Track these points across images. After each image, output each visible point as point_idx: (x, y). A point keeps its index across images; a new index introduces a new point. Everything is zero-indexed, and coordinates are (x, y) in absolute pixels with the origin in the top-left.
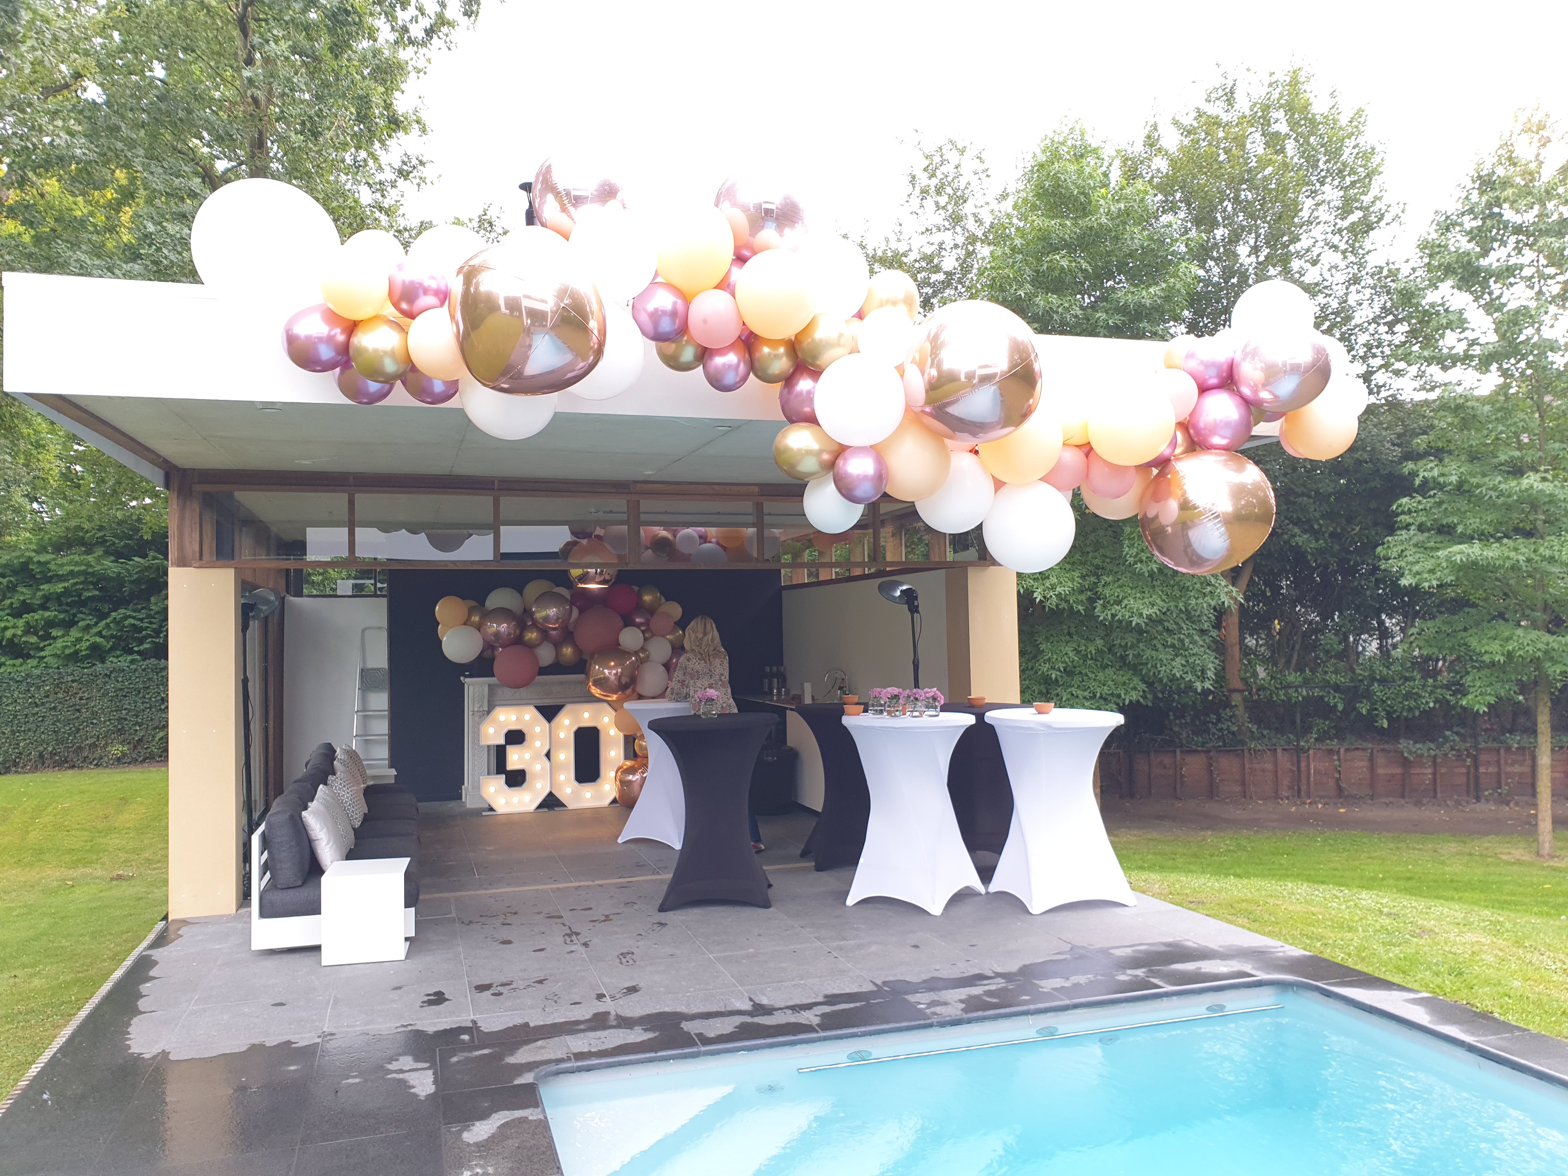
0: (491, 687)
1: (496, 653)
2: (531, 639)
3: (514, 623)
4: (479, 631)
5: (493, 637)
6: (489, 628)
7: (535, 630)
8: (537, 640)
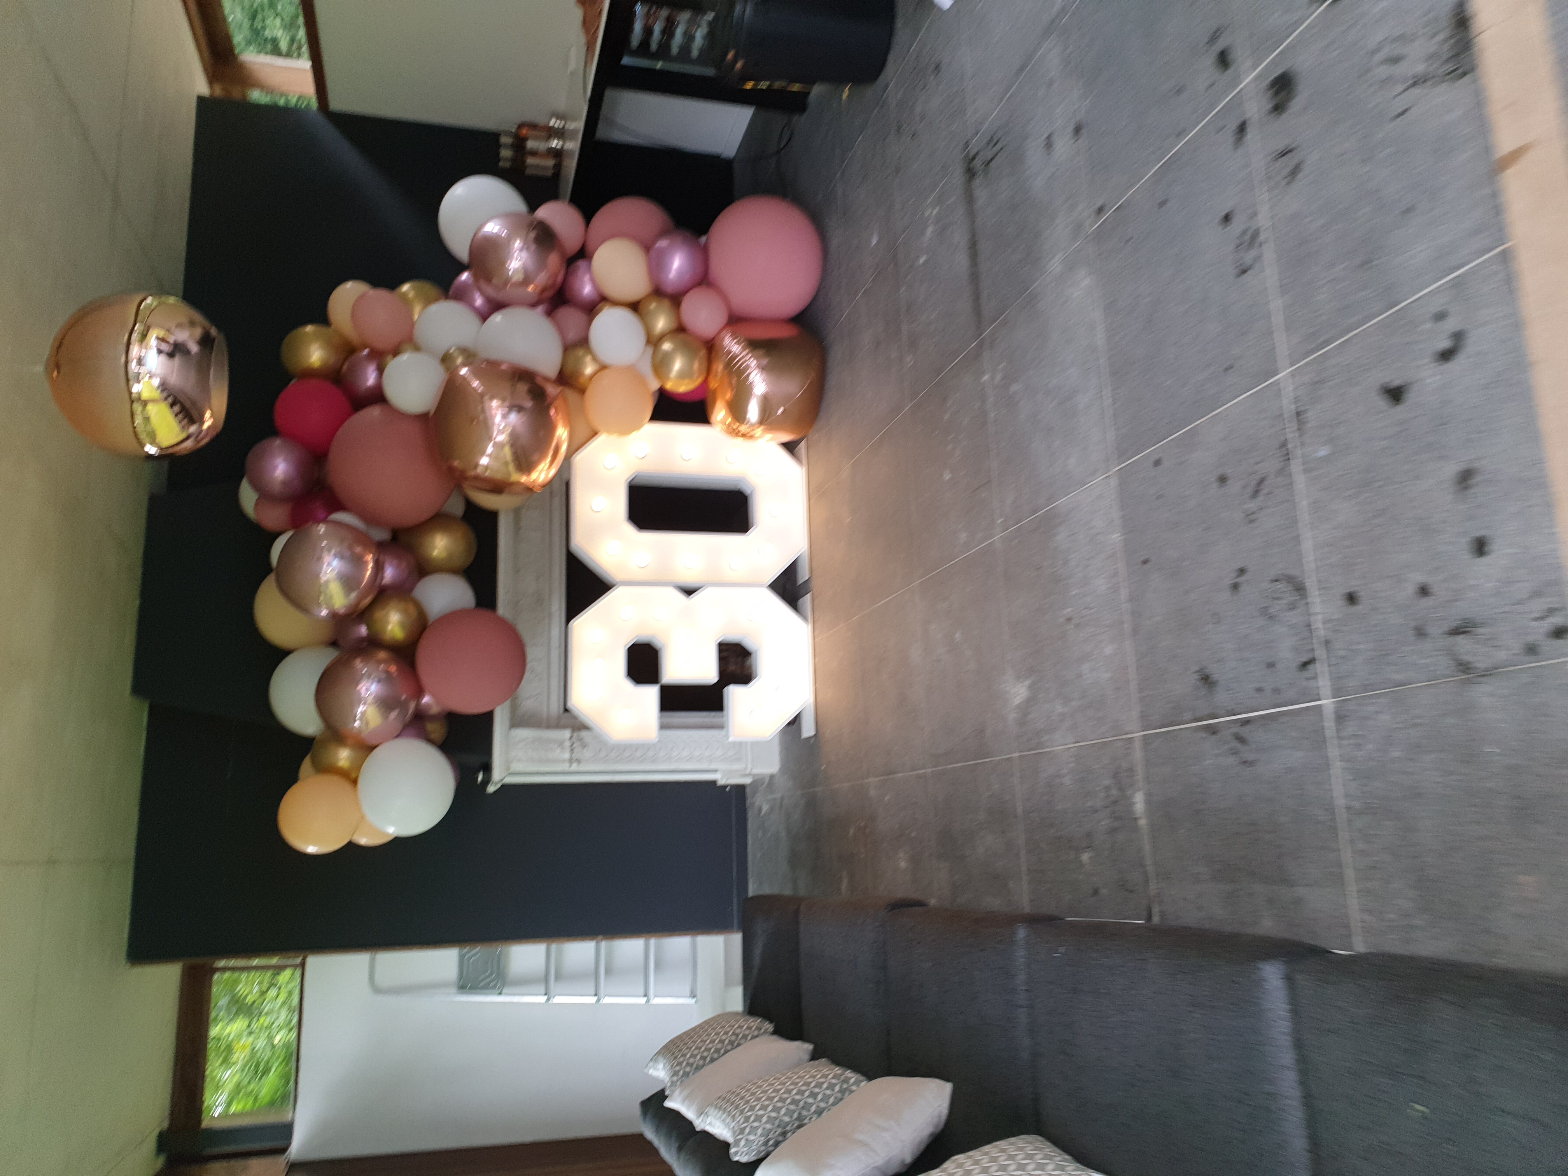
0: (518, 721)
1: (435, 710)
2: (402, 625)
3: (358, 663)
4: (375, 747)
5: (393, 715)
6: (367, 723)
7: (378, 614)
8: (405, 612)
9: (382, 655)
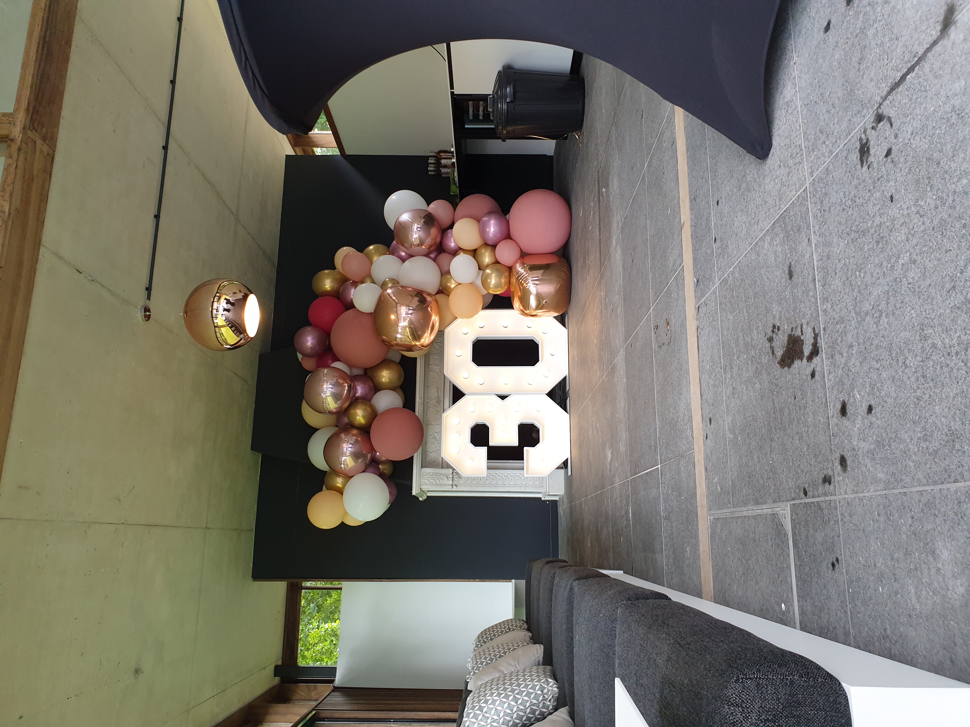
0: (423, 465)
2: (364, 417)
3: (343, 435)
4: (353, 477)
5: (360, 460)
6: (348, 466)
7: (352, 411)
8: (365, 410)
9: (355, 432)
